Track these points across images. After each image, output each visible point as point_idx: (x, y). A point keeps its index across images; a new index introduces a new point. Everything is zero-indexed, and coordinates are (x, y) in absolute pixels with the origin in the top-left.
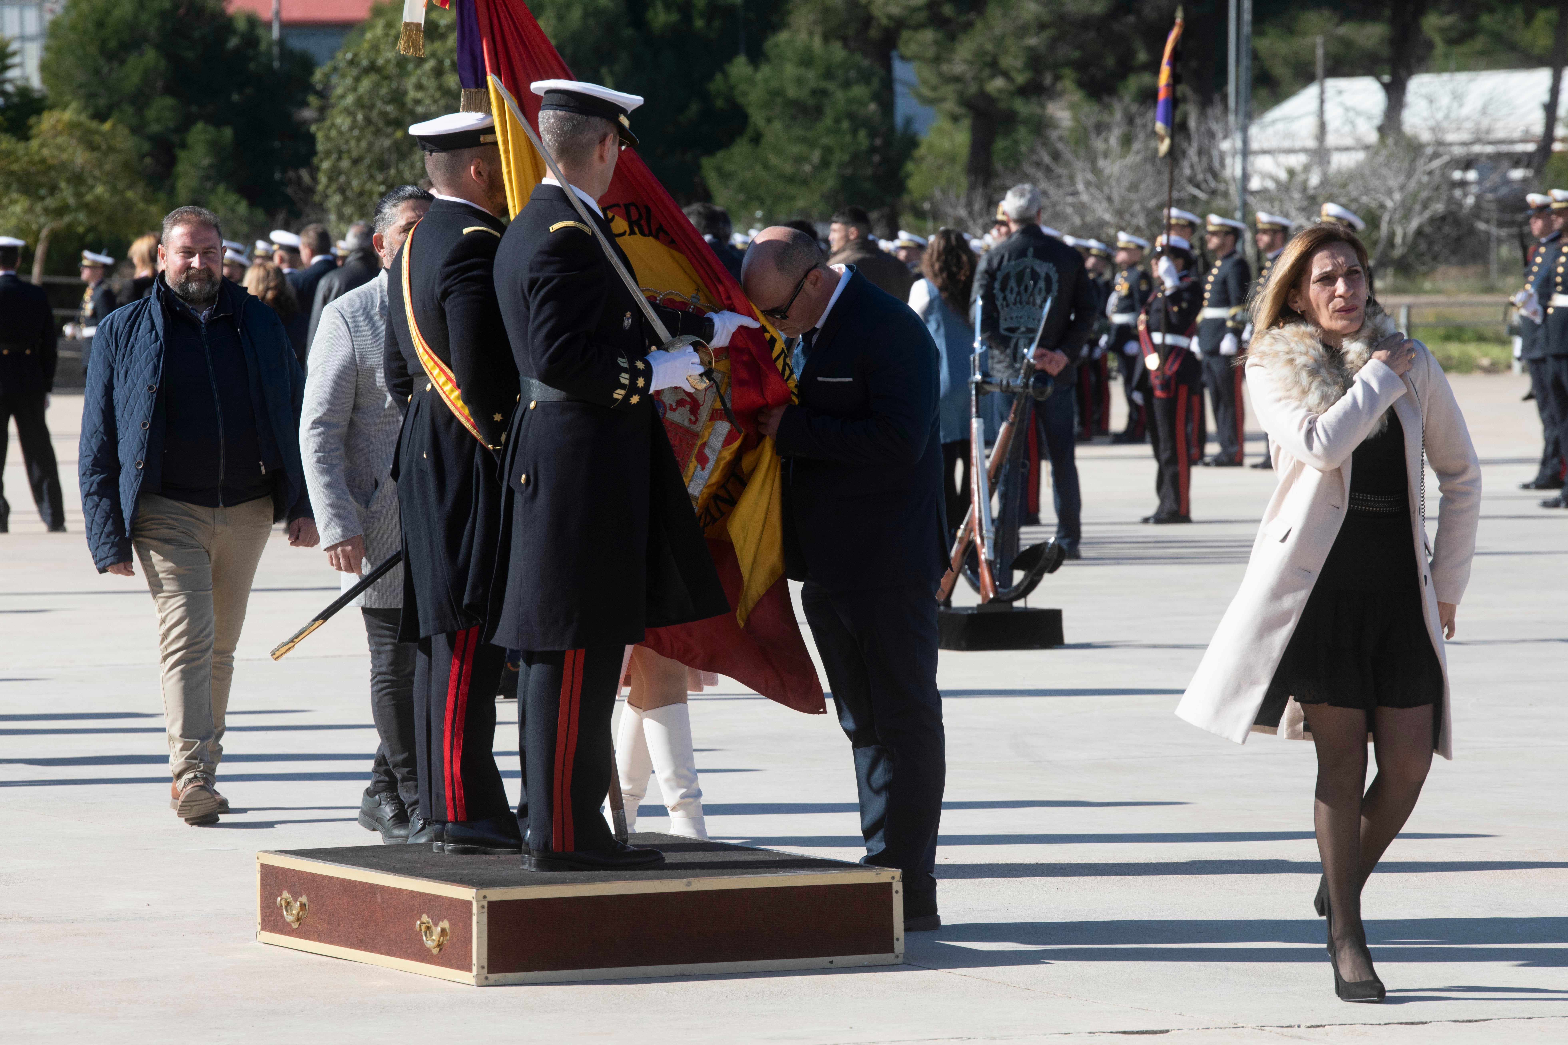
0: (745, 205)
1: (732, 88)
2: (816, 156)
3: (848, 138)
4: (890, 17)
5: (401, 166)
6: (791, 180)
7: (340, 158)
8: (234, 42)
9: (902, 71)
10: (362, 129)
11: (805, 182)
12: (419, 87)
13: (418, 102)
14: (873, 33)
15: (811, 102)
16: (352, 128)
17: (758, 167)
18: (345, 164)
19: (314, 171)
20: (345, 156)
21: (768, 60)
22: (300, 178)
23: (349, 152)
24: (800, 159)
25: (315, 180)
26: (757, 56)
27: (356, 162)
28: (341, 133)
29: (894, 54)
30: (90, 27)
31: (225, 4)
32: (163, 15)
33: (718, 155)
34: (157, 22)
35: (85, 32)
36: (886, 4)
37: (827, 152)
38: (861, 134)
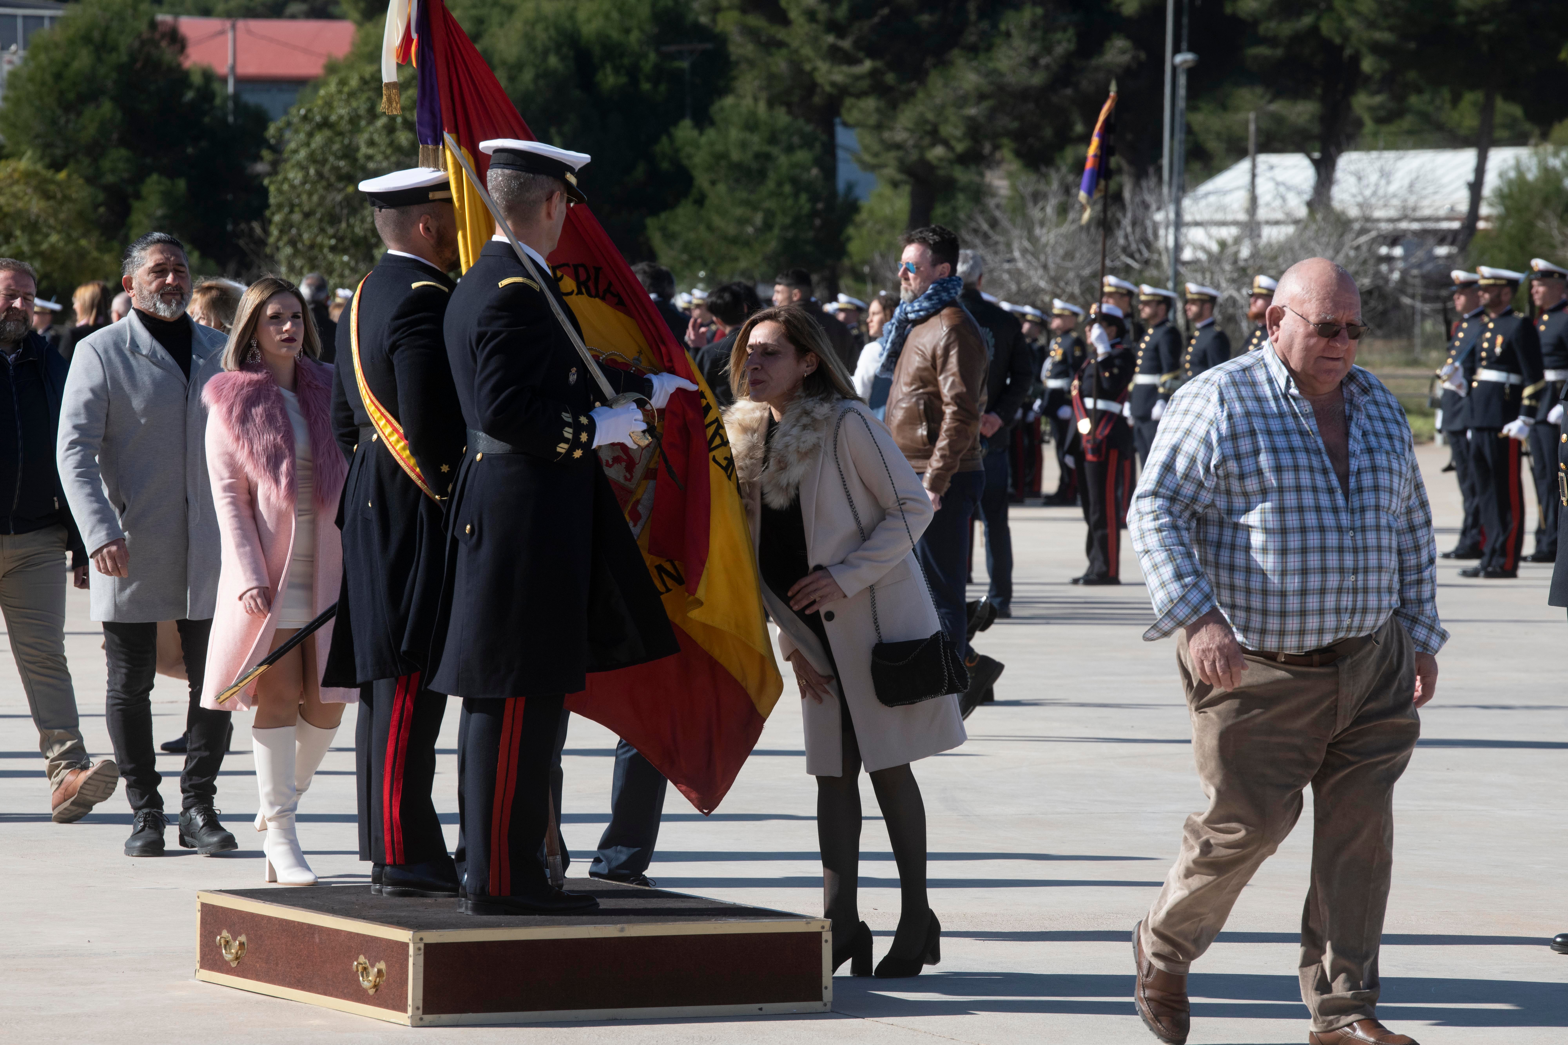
0: (688, 265)
1: (677, 151)
2: (759, 219)
3: (790, 202)
4: (833, 84)
5: (352, 220)
6: (734, 241)
7: (291, 211)
8: (190, 95)
9: (844, 137)
10: (314, 183)
11: (747, 243)
12: (371, 143)
13: (370, 158)
14: (817, 100)
15: (755, 166)
16: (304, 183)
17: (702, 228)
18: (297, 217)
19: (266, 224)
20: (297, 209)
21: (712, 123)
22: (252, 230)
23: (300, 205)
24: (743, 221)
25: (266, 232)
26: (703, 120)
28: (293, 187)
29: (837, 120)
30: (49, 79)
31: (181, 59)
32: (120, 68)
33: (663, 216)
34: (114, 75)
35: (43, 83)
36: (829, 72)
37: (769, 215)
38: (803, 198)
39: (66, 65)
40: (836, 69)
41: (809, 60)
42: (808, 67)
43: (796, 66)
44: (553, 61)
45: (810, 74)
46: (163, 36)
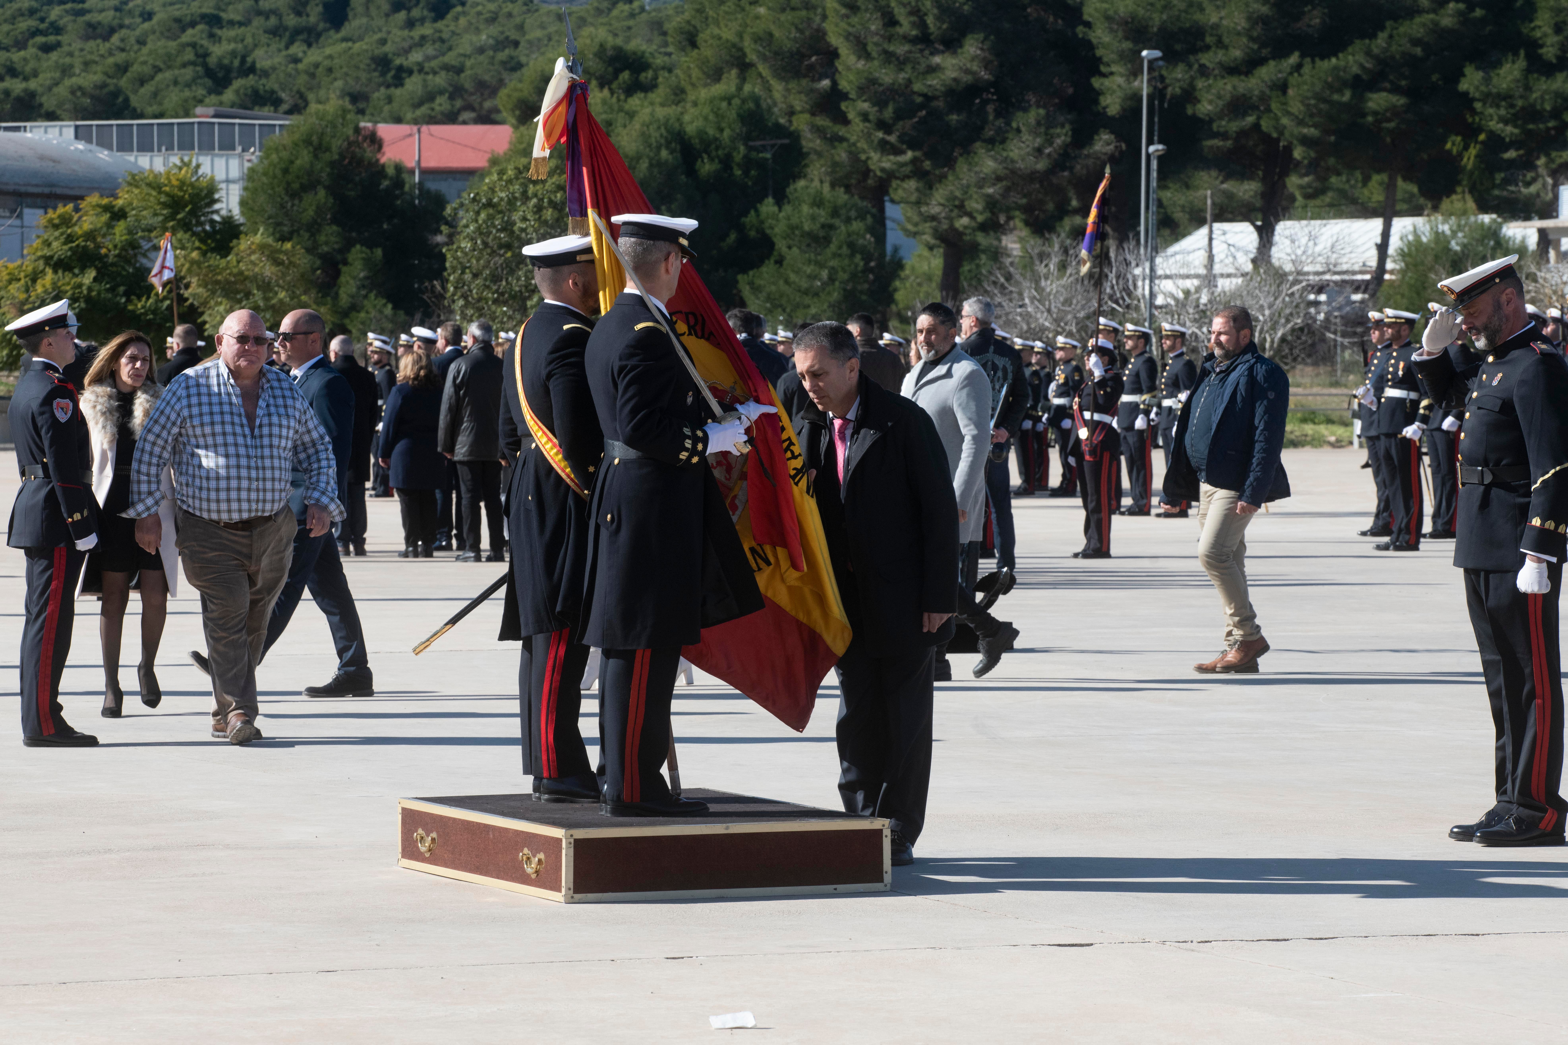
0: (770, 311)
1: (762, 223)
2: (825, 274)
3: (848, 261)
4: (883, 170)
6: (806, 292)
7: (463, 273)
8: (385, 184)
9: (891, 210)
10: (481, 251)
11: (816, 294)
12: (524, 219)
13: (523, 230)
14: (870, 182)
15: (822, 234)
16: (473, 250)
17: (781, 282)
18: (468, 276)
19: (444, 282)
20: (468, 271)
21: (789, 201)
22: (433, 286)
23: (470, 267)
24: (813, 277)
25: (444, 288)
26: (781, 199)
27: (475, 276)
28: (465, 254)
29: (886, 198)
30: (278, 172)
31: (379, 156)
32: (332, 164)
33: (751, 273)
34: (328, 170)
35: (275, 177)
36: (880, 161)
37: (833, 271)
38: (858, 258)
39: (292, 162)
40: (884, 159)
41: (864, 151)
42: (863, 157)
43: (854, 156)
44: (664, 154)
45: (865, 162)
46: (365, 138)
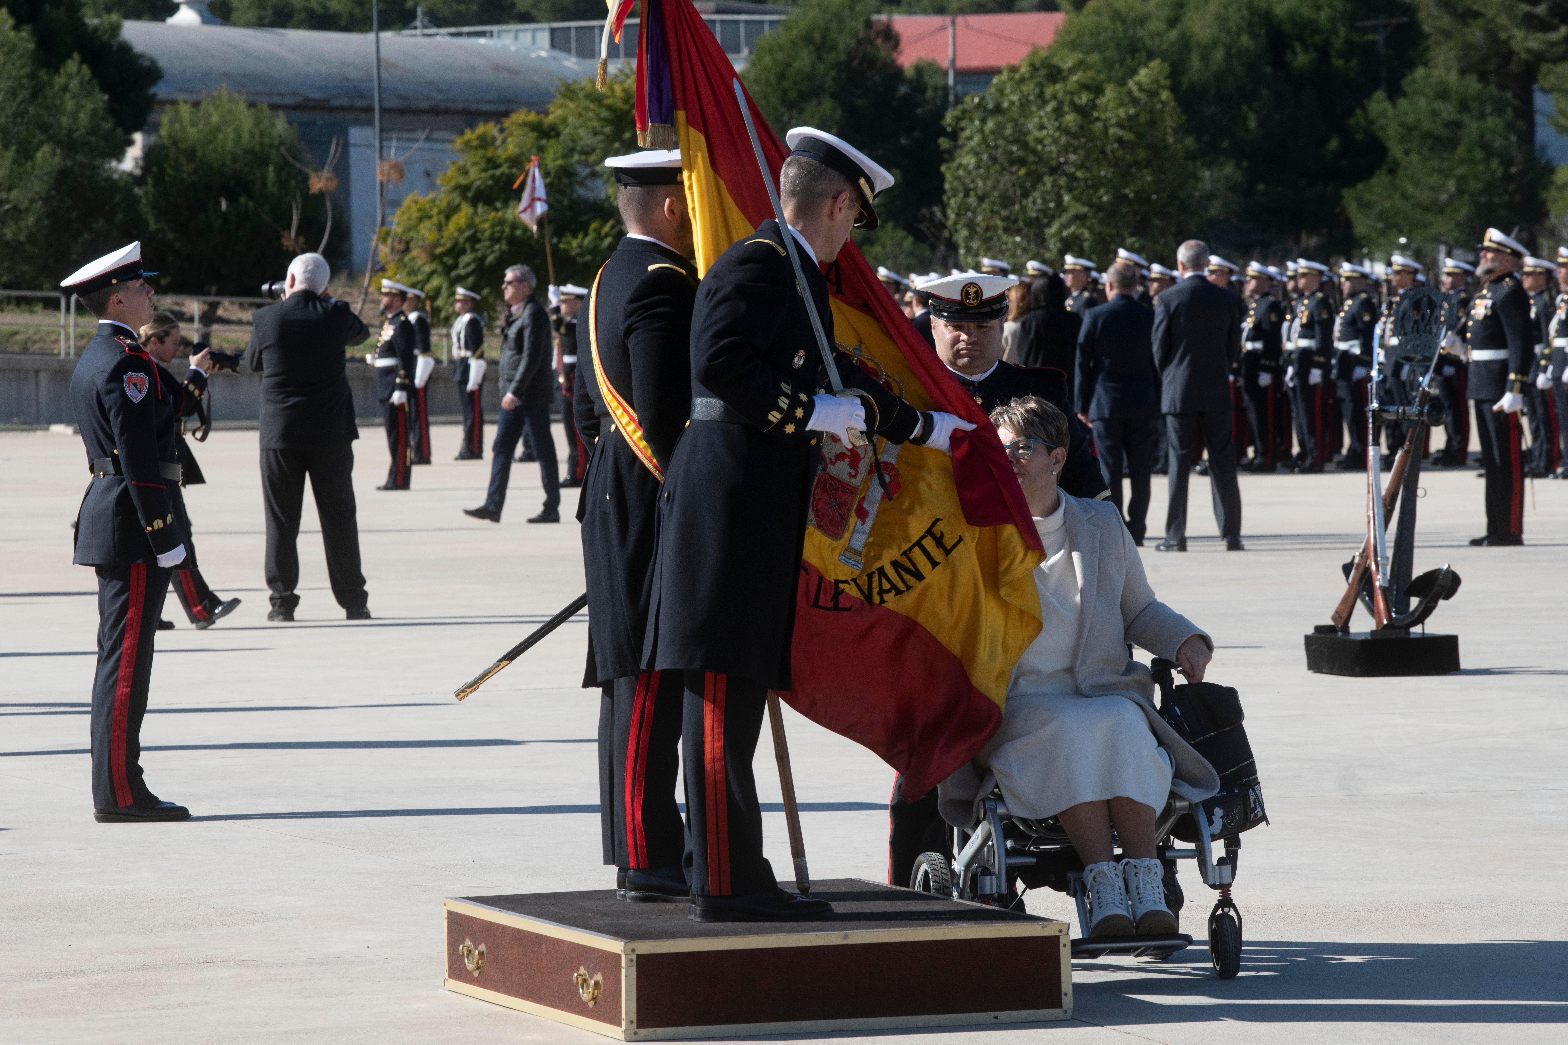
0: (1382, 233)
1: (1371, 123)
2: (1452, 185)
3: (1481, 167)
4: (1529, 51)
5: (1024, 202)
6: (1427, 209)
7: (967, 195)
8: (903, 89)
9: (1542, 102)
10: (988, 168)
11: (1441, 211)
12: (1042, 127)
13: (1040, 141)
14: (1513, 67)
15: (1446, 133)
16: (978, 167)
17: (1397, 197)
18: (972, 200)
19: (944, 207)
20: (972, 193)
21: (1404, 95)
22: (932, 214)
23: (975, 189)
24: (1436, 189)
25: (945, 215)
26: (1394, 93)
27: (981, 199)
28: (969, 172)
29: (1536, 87)
30: (773, 78)
31: (895, 55)
32: (839, 66)
33: (1360, 186)
34: (833, 73)
35: (768, 84)
36: (1525, 39)
37: (1462, 180)
38: (1495, 163)
39: (788, 65)
40: (1531, 37)
41: (1504, 28)
42: (1503, 35)
43: (1492, 35)
44: (1245, 40)
45: (1506, 42)
46: (878, 34)
